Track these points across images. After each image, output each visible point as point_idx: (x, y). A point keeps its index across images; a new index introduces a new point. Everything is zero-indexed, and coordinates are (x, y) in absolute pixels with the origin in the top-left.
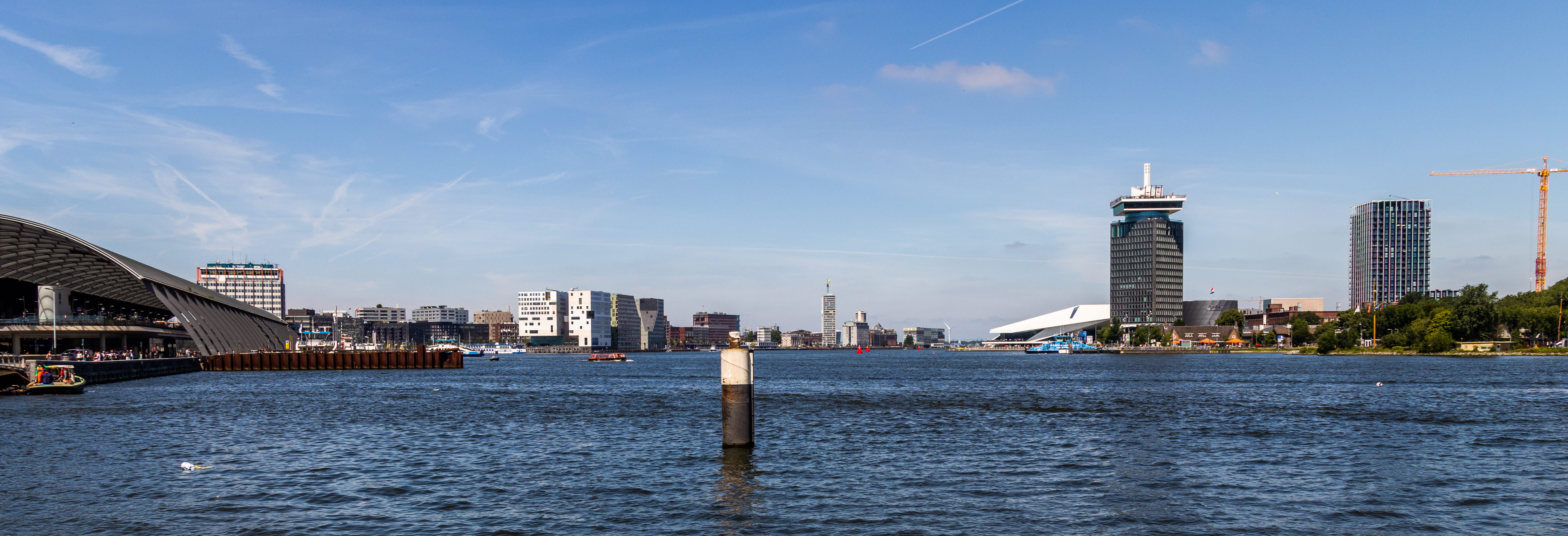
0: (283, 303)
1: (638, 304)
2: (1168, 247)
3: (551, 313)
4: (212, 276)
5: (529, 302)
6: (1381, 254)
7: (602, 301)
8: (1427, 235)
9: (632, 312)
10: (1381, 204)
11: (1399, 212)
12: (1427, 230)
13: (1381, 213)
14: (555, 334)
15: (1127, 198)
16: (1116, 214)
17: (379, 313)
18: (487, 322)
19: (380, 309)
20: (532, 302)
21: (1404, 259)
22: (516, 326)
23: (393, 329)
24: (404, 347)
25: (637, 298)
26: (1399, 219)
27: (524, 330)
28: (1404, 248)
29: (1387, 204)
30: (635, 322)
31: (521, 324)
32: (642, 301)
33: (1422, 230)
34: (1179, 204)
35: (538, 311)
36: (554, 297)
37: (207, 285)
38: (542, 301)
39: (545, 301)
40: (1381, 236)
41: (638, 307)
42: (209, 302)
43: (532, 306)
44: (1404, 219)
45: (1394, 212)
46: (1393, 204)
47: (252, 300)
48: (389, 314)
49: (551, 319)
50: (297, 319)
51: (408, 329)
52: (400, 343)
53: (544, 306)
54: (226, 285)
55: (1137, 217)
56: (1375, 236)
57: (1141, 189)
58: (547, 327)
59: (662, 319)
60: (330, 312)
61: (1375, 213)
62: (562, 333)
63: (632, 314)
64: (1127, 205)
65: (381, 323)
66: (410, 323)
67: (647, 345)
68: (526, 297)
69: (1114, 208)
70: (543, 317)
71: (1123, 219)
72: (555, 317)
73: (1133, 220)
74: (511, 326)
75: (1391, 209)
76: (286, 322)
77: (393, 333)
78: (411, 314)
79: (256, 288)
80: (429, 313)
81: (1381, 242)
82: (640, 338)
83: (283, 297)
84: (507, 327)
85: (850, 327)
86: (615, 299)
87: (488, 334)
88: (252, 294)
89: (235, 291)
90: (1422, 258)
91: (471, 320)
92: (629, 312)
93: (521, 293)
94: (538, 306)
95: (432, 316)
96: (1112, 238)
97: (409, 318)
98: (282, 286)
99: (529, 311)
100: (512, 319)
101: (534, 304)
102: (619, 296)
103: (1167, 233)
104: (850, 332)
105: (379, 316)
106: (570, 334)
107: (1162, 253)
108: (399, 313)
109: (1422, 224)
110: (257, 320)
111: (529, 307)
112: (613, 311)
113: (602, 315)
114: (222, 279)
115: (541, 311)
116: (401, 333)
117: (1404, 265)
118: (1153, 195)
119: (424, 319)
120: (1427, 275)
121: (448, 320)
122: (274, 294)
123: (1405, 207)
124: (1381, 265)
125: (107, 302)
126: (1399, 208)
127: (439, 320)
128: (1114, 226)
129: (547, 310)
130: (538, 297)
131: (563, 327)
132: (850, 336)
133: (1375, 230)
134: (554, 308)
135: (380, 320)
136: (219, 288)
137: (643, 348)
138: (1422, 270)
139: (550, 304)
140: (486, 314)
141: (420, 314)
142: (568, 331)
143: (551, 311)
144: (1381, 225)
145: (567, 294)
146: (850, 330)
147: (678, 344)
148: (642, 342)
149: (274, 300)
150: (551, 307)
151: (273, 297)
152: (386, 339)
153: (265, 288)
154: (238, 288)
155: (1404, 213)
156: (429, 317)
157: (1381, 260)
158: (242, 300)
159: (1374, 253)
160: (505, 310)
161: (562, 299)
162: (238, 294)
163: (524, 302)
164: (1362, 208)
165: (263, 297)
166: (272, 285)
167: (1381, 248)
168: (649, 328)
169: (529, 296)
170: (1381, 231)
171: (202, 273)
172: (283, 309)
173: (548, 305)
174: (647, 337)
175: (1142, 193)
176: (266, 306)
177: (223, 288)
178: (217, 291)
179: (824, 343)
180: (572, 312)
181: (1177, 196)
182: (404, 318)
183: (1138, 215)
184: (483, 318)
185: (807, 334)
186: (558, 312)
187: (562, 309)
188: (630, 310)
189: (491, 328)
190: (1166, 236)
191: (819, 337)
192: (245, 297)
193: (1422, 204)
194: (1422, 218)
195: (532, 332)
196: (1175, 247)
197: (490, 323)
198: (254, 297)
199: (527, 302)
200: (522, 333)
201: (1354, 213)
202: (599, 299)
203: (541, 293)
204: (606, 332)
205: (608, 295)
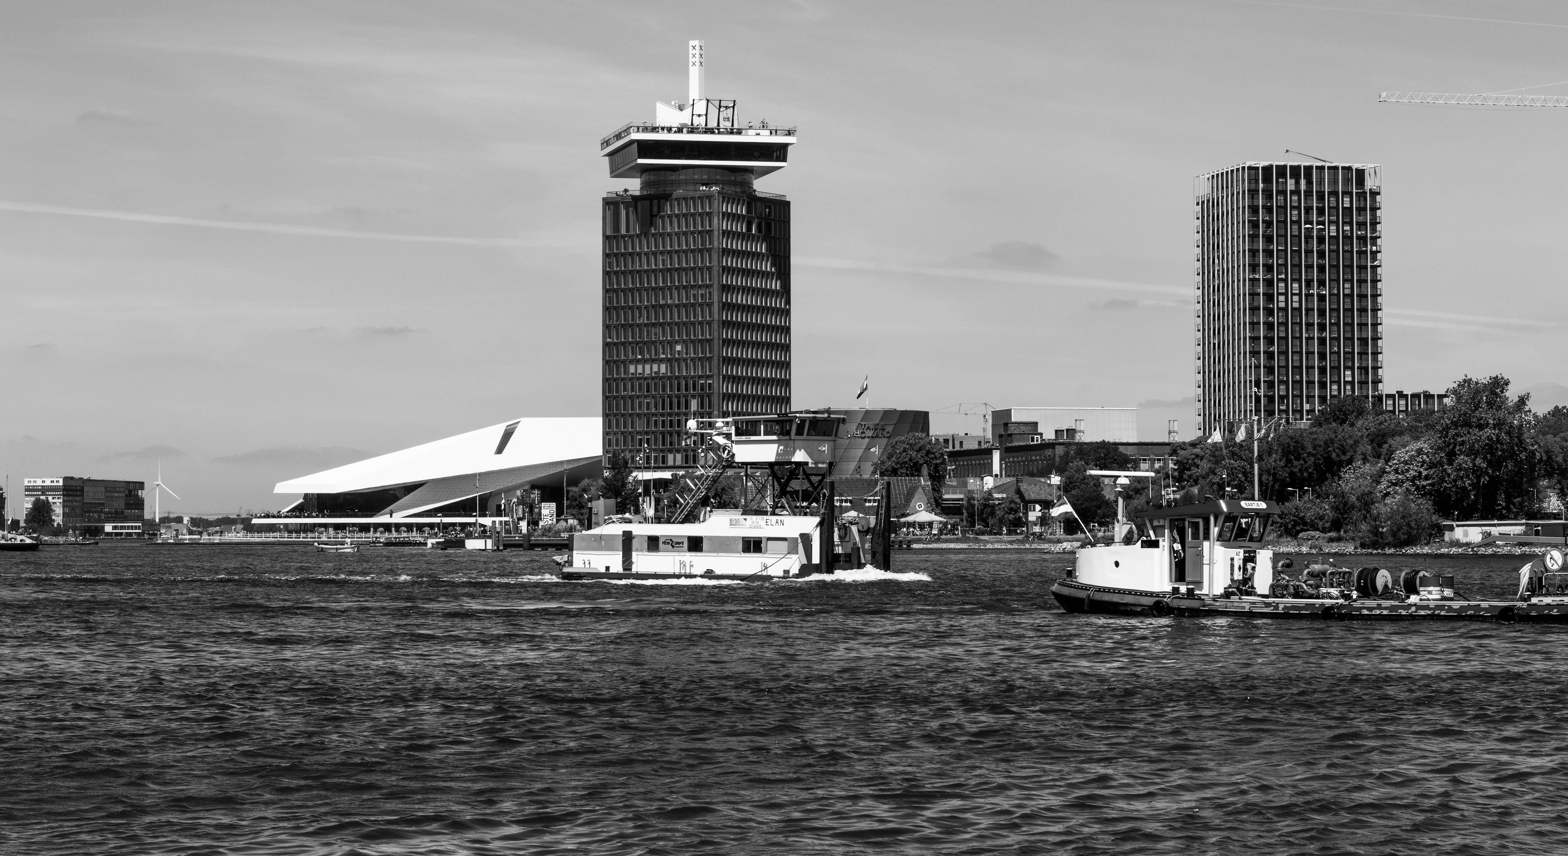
2: (751, 264)
6: (1269, 297)
8: (1374, 254)
10: (1267, 170)
11: (1308, 193)
12: (1374, 240)
13: (1268, 195)
15: (645, 129)
16: (616, 172)
21: (1322, 313)
26: (1308, 210)
28: (1322, 283)
29: (1282, 170)
33: (1362, 239)
34: (778, 152)
40: (1269, 253)
44: (1321, 211)
45: (1296, 192)
46: (1295, 171)
55: (672, 183)
56: (1254, 253)
57: (681, 108)
61: (1253, 193)
64: (647, 148)
69: (610, 155)
71: (634, 185)
73: (661, 190)
75: (1291, 184)
81: (1269, 268)
90: (1363, 310)
96: (606, 238)
103: (749, 229)
107: (738, 281)
109: (1361, 225)
117: (1322, 327)
118: (712, 124)
120: (1375, 354)
123: (1321, 182)
124: (1270, 326)
126: (1309, 182)
128: (611, 204)
133: (1253, 237)
138: (1363, 341)
144: (1268, 224)
155: (1321, 196)
157: (1269, 312)
159: (1254, 295)
164: (1222, 180)
167: (1269, 283)
170: (1269, 239)
175: (684, 118)
181: (774, 132)
183: (673, 177)
190: (746, 236)
193: (1361, 173)
194: (1361, 210)
196: (767, 266)
201: (1204, 189)
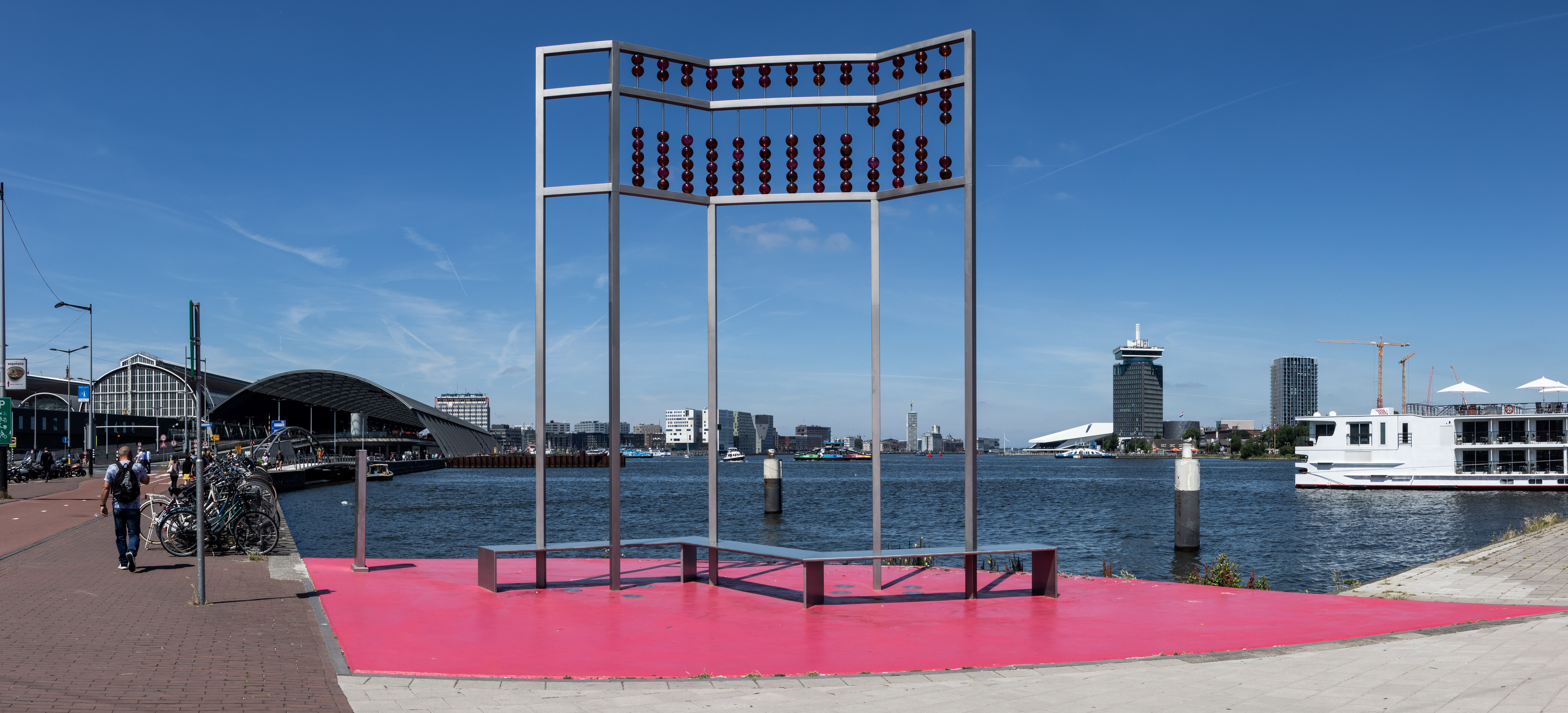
0: (489, 420)
1: (754, 419)
2: (1151, 383)
3: (689, 426)
4: (444, 403)
5: (674, 417)
6: (1289, 392)
7: (727, 417)
8: (1316, 381)
9: (750, 425)
10: (1288, 359)
11: (1299, 365)
12: (1316, 377)
13: (1289, 365)
14: (692, 441)
15: (1124, 348)
16: (1117, 359)
17: (552, 426)
18: (643, 432)
19: (552, 424)
20: (676, 417)
21: (1302, 396)
22: (664, 435)
23: (561, 438)
24: (569, 451)
25: (753, 414)
26: (1299, 369)
27: (669, 439)
28: (1302, 388)
29: (1292, 359)
30: (751, 432)
31: (668, 434)
32: (757, 417)
33: (1313, 377)
34: (1159, 353)
35: (680, 424)
36: (691, 414)
37: (441, 408)
38: (683, 417)
39: (685, 417)
40: (1289, 380)
41: (754, 422)
42: (443, 420)
43: (676, 421)
44: (1302, 370)
45: (1296, 364)
46: (1296, 359)
47: (469, 418)
48: (559, 427)
49: (689, 430)
50: (498, 431)
51: (571, 438)
52: (566, 449)
53: (684, 421)
54: (453, 408)
55: (1132, 361)
56: (1285, 380)
57: (1134, 342)
58: (686, 436)
59: (772, 430)
60: (519, 426)
61: (1285, 364)
62: (698, 441)
63: (750, 427)
64: (1125, 352)
65: (553, 433)
66: (573, 434)
67: (760, 449)
68: (671, 414)
69: (1115, 354)
70: (684, 429)
71: (1121, 362)
72: (692, 429)
73: (1128, 363)
74: (661, 436)
75: (1294, 363)
76: (491, 434)
77: (561, 441)
78: (574, 427)
79: (471, 410)
80: (586, 427)
81: (1289, 384)
82: (755, 445)
83: (488, 416)
84: (657, 436)
85: (927, 437)
86: (737, 416)
87: (643, 442)
88: (469, 414)
89: (458, 412)
90: (1313, 396)
91: (632, 431)
92: (747, 425)
93: (668, 411)
94: (680, 421)
95: (589, 429)
96: (1114, 376)
97: (572, 430)
98: (488, 408)
99: (673, 424)
100: (661, 430)
101: (677, 419)
102: (740, 413)
103: (1151, 373)
104: (928, 441)
105: (552, 429)
106: (703, 442)
107: (1148, 387)
108: (565, 427)
109: (1313, 373)
110: (474, 433)
111: (673, 421)
112: (736, 424)
113: (727, 427)
114: (450, 404)
115: (682, 424)
116: (567, 441)
117: (1302, 400)
118: (1142, 346)
119: (583, 431)
120: (1316, 407)
121: (599, 431)
122: (483, 414)
123: (1302, 362)
124: (1289, 399)
125: (387, 422)
126: (1299, 362)
127: (593, 432)
128: (1115, 367)
129: (686, 424)
130: (680, 414)
131: (698, 436)
132: (928, 444)
133: (1285, 376)
134: (691, 422)
135: (552, 432)
136: (448, 410)
137: (757, 452)
138: (1313, 404)
139: (689, 419)
140: (643, 426)
141: (580, 427)
142: (702, 440)
143: (689, 424)
144: (1289, 373)
145: (701, 412)
146: (928, 439)
147: (784, 449)
148: (757, 447)
149: (483, 418)
150: (689, 421)
151: (482, 416)
152: (556, 446)
153: (477, 410)
154: (460, 410)
155: (1302, 366)
156: (586, 429)
157: (1289, 396)
158: (463, 419)
159: (1285, 391)
160: (656, 423)
161: (698, 416)
162: (460, 414)
163: (670, 417)
164: (1277, 361)
165: (476, 416)
166: (482, 408)
167: (1289, 388)
168: (762, 437)
169: (673, 414)
170: (1289, 377)
171: (438, 401)
172: (488, 424)
173: (687, 420)
174: (760, 444)
175: (1134, 344)
176: (477, 422)
177: (451, 410)
178: (447, 412)
179: (908, 449)
180: (705, 426)
181: (1158, 348)
182: (569, 430)
183: (1132, 359)
184: (640, 430)
185: (895, 442)
186: (694, 425)
187: (698, 423)
188: (748, 423)
189: (646, 437)
190: (1151, 375)
191: (904, 444)
192: (464, 416)
193: (1313, 360)
194: (1313, 369)
195: (675, 440)
196: (1157, 383)
197: (646, 433)
198: (470, 416)
199: (672, 417)
200: (668, 441)
201: (1272, 364)
202: (725, 415)
203: (683, 411)
204: (730, 440)
205: (731, 412)
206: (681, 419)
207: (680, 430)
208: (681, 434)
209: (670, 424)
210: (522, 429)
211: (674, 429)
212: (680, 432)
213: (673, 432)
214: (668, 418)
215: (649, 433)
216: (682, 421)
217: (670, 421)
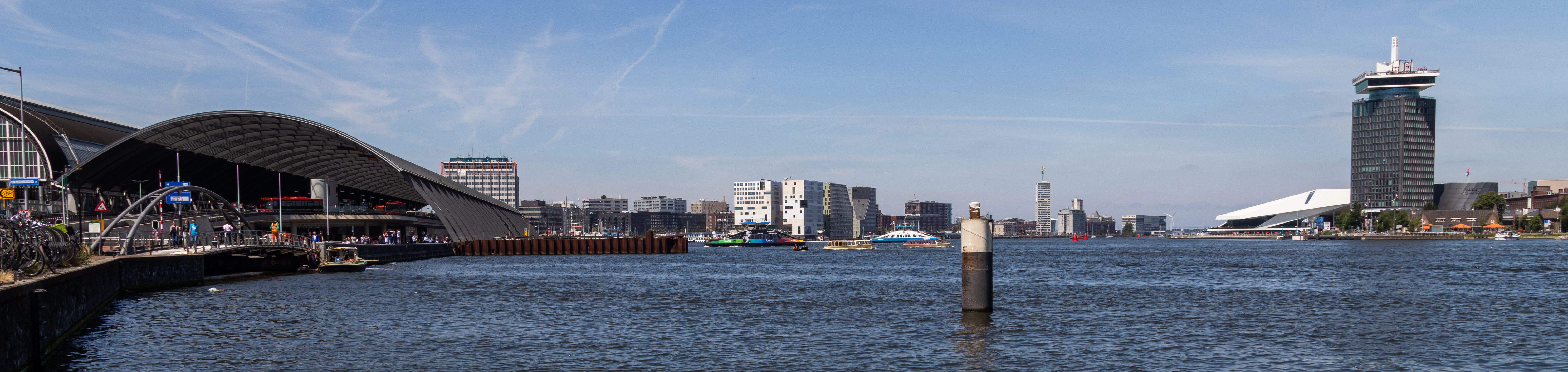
0: (517, 195)
1: (850, 193)
3: (765, 202)
4: (454, 170)
5: (745, 191)
7: (815, 190)
9: (844, 201)
14: (769, 222)
15: (1372, 74)
16: (1359, 92)
17: (604, 203)
18: (704, 211)
19: (604, 200)
20: (747, 191)
22: (732, 215)
23: (616, 219)
24: (629, 234)
25: (849, 187)
27: (739, 219)
30: (847, 211)
31: (737, 213)
32: (854, 190)
35: (753, 200)
36: (768, 186)
37: (451, 177)
38: (756, 191)
39: (760, 191)
41: (850, 196)
42: (457, 193)
43: (747, 196)
47: (489, 191)
48: (613, 204)
49: (766, 208)
50: (530, 209)
51: (630, 219)
52: (624, 231)
53: (758, 195)
54: (467, 178)
55: (1383, 95)
57: (1388, 64)
58: (761, 215)
59: (873, 208)
60: (559, 203)
62: (776, 222)
63: (845, 203)
64: (1372, 81)
65: (605, 213)
66: (632, 213)
67: (859, 233)
68: (742, 187)
69: (1356, 85)
70: (758, 206)
71: (1366, 97)
72: (769, 206)
73: (1378, 98)
74: (727, 216)
76: (520, 212)
77: (616, 223)
78: (633, 204)
79: (493, 180)
80: (649, 204)
82: (852, 227)
83: (517, 189)
84: (723, 216)
85: (1065, 215)
86: (828, 189)
87: (704, 224)
88: (489, 186)
89: (475, 183)
91: (689, 210)
92: (841, 200)
93: (736, 183)
94: (753, 196)
95: (653, 207)
96: (1354, 118)
97: (631, 208)
98: (516, 178)
99: (745, 200)
100: (728, 209)
101: (749, 193)
102: (832, 185)
103: (1417, 111)
104: (1065, 220)
105: (604, 207)
106: (784, 223)
107: (1411, 133)
108: (621, 204)
110: (497, 211)
111: (744, 196)
112: (826, 200)
113: (815, 204)
114: (463, 172)
115: (756, 200)
116: (624, 223)
118: (1401, 70)
119: (645, 209)
121: (667, 210)
122: (509, 186)
125: (368, 194)
127: (658, 210)
128: (1356, 105)
129: (761, 200)
130: (753, 187)
131: (777, 216)
132: (1065, 224)
134: (768, 198)
135: (604, 210)
136: (461, 180)
137: (854, 235)
139: (765, 193)
140: (704, 204)
141: (641, 204)
142: (782, 220)
143: (765, 200)
145: (781, 183)
146: (1065, 218)
148: (854, 231)
149: (509, 192)
150: (765, 196)
151: (508, 189)
152: (611, 227)
153: (501, 181)
154: (477, 180)
156: (649, 207)
158: (481, 191)
160: (720, 200)
161: (776, 189)
162: (478, 186)
163: (739, 191)
165: (499, 189)
166: (507, 178)
168: (860, 217)
169: (744, 186)
171: (446, 167)
172: (517, 200)
173: (762, 195)
174: (859, 226)
175: (1389, 68)
176: (502, 197)
177: (465, 180)
178: (460, 183)
179: (1039, 231)
180: (786, 202)
181: (1429, 71)
182: (626, 209)
183: (1384, 92)
184: (700, 208)
185: (1021, 222)
186: (772, 202)
187: (776, 198)
188: (842, 198)
189: (708, 218)
190: (1415, 114)
191: (1033, 225)
192: (484, 189)
195: (747, 220)
196: (1426, 126)
197: (707, 212)
198: (491, 189)
199: (742, 191)
200: (737, 222)
202: (812, 188)
203: (756, 183)
204: (819, 221)
205: (821, 184)
206: (753, 193)
207: (753, 208)
208: (754, 213)
209: (739, 201)
210: (563, 206)
211: (745, 206)
212: (752, 211)
213: (744, 211)
214: (736, 192)
215: (712, 212)
216: (755, 196)
217: (739, 196)
